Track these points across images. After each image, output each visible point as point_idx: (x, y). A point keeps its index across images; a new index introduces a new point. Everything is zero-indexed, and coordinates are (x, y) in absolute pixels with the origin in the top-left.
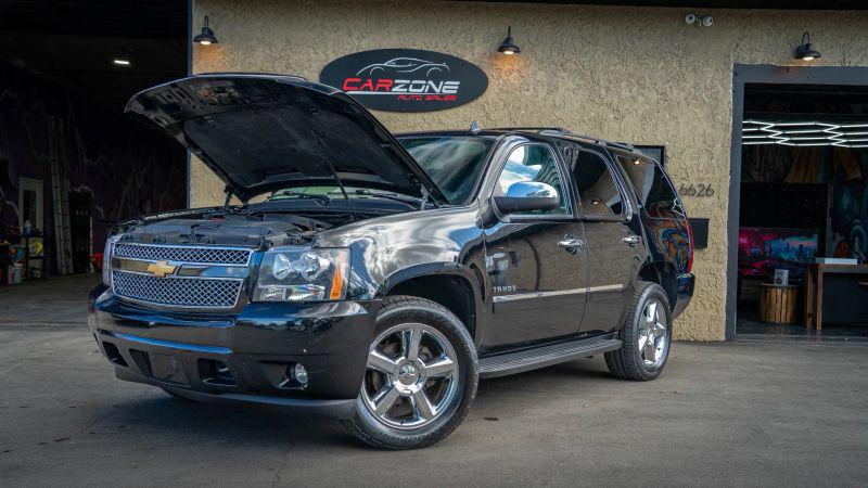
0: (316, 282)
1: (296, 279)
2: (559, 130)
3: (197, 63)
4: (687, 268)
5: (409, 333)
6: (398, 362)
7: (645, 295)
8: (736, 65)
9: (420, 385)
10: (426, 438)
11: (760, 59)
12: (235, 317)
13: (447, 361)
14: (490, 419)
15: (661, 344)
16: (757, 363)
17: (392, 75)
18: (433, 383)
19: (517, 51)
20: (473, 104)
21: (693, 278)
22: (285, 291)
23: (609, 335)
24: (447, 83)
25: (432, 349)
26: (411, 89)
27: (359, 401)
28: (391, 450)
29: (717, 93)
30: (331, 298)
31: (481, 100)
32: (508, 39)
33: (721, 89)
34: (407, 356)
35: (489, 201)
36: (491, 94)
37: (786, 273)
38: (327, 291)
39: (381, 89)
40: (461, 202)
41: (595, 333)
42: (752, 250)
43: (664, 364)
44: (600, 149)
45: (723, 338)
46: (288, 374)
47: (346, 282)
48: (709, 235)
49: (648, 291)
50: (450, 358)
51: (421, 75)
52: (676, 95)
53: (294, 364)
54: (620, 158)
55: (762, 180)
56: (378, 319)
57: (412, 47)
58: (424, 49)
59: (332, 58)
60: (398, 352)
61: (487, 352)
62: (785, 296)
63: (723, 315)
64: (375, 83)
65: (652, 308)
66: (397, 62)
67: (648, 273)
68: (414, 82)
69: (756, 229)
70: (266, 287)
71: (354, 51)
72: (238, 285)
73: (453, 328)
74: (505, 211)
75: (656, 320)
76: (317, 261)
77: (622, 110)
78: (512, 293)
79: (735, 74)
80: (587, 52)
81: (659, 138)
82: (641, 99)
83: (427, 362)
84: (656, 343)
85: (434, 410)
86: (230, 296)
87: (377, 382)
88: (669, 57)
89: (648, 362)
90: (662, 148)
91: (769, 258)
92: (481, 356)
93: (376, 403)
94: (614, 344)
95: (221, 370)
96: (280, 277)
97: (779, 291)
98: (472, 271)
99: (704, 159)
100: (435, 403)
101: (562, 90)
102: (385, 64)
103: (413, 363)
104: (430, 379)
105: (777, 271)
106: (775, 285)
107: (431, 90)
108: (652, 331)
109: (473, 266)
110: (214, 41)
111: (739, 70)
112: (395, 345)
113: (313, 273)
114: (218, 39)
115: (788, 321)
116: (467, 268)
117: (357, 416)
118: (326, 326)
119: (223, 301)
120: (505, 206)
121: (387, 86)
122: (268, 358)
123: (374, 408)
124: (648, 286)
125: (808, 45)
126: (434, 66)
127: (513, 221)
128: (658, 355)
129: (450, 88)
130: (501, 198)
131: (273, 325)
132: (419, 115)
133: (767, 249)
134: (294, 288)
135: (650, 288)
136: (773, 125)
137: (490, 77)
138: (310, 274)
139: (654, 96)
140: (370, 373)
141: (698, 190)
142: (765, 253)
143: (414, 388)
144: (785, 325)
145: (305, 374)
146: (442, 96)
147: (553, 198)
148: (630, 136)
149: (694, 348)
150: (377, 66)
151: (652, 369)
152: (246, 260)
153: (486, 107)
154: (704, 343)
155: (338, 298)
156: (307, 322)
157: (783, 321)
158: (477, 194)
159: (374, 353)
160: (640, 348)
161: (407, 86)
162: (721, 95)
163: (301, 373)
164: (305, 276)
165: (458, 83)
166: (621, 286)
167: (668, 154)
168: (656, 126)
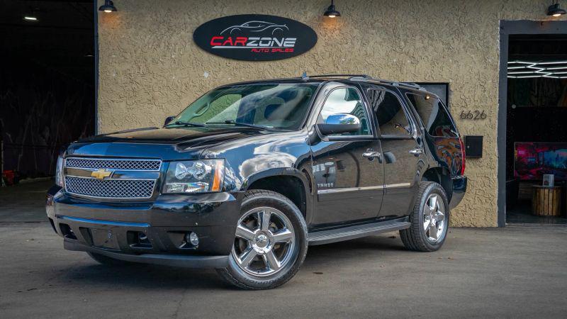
0: (202, 181)
1: (190, 179)
2: (364, 76)
3: (102, 26)
4: (461, 172)
5: (262, 213)
6: (255, 232)
7: (427, 191)
8: (502, 21)
9: (270, 247)
10: (274, 282)
11: (520, 16)
12: (152, 204)
13: (287, 232)
14: (317, 273)
15: (442, 226)
16: (517, 241)
17: (246, 34)
18: (279, 246)
19: (338, 15)
20: (307, 54)
21: (466, 179)
22: (183, 186)
23: (402, 219)
24: (287, 39)
25: (277, 224)
26: (261, 44)
27: (230, 257)
28: (251, 290)
29: (488, 42)
30: (213, 190)
31: (312, 51)
32: (332, 6)
33: (491, 40)
34: (261, 228)
35: (314, 126)
36: (320, 47)
37: (552, 177)
38: (210, 186)
39: (238, 45)
40: (295, 128)
41: (391, 218)
42: (529, 160)
43: (444, 240)
44: (393, 89)
45: (496, 225)
46: (185, 239)
47: (222, 181)
48: (484, 148)
49: (430, 188)
50: (290, 230)
51: (268, 33)
52: (456, 44)
53: (190, 233)
54: (408, 95)
55: (539, 105)
56: (242, 204)
57: (261, 13)
58: (270, 14)
59: (202, 22)
60: (255, 226)
61: (314, 229)
62: (551, 195)
63: (496, 207)
64: (234, 40)
65: (434, 200)
66: (250, 25)
67: (430, 175)
68: (263, 39)
69: (532, 144)
70: (171, 184)
71: (219, 16)
72: (153, 183)
73: (291, 210)
74: (325, 133)
75: (437, 209)
76: (203, 167)
77: (416, 56)
78: (331, 188)
79: (501, 28)
80: (390, 15)
81: (444, 77)
82: (431, 48)
83: (275, 232)
84: (437, 225)
85: (279, 264)
86: (147, 190)
87: (242, 245)
88: (451, 16)
89: (431, 239)
90: (447, 85)
91: (542, 166)
92: (310, 230)
93: (242, 259)
94: (406, 225)
95: (142, 238)
96: (180, 178)
97: (547, 191)
98: (304, 174)
99: (479, 92)
100: (280, 260)
101: (372, 43)
102: (242, 26)
103: (265, 234)
104: (276, 244)
105: (544, 175)
106: (544, 186)
107: (275, 44)
108: (434, 217)
109: (304, 171)
110: (114, 9)
111: (504, 25)
112: (253, 221)
113: (201, 174)
114: (117, 7)
115: (554, 214)
116: (300, 171)
117: (229, 267)
118: (209, 209)
119: (143, 194)
120: (325, 130)
121: (243, 42)
122: (172, 229)
123: (240, 262)
124: (429, 185)
125: (557, 5)
126: (278, 27)
127: (330, 140)
128: (439, 234)
129: (289, 43)
130: (322, 125)
131: (174, 209)
132: (267, 63)
133: (541, 159)
134: (189, 185)
135: (432, 186)
136: (535, 64)
137: (318, 34)
138: (198, 175)
139: (440, 46)
140: (237, 240)
141: (474, 115)
142: (539, 162)
143: (267, 250)
144: (552, 217)
145: (197, 239)
146: (284, 49)
147: (357, 124)
148: (423, 76)
149: (472, 232)
150: (235, 27)
151: (435, 244)
152: (158, 168)
153: (316, 57)
154: (482, 228)
155: (217, 190)
156: (197, 206)
157: (550, 214)
158: (306, 122)
159: (240, 226)
160: (425, 229)
161: (257, 42)
162: (491, 44)
163: (194, 238)
164: (196, 177)
165: (295, 39)
166: (409, 184)
167: (452, 88)
168: (442, 68)
